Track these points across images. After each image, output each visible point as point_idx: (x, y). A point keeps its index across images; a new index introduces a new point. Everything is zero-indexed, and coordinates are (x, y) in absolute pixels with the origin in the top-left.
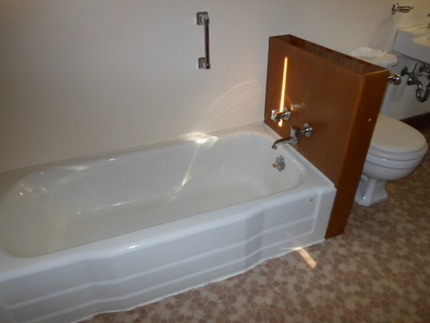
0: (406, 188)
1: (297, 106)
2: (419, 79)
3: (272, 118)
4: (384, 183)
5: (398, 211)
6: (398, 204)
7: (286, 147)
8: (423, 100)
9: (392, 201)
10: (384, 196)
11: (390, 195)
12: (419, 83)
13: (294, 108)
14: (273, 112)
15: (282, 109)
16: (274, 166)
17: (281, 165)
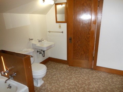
0: (47, 78)
1: (10, 68)
2: (41, 52)
3: (2, 74)
4: (42, 79)
5: (47, 84)
6: (46, 83)
7: (10, 81)
8: (44, 56)
9: (45, 82)
10: (43, 82)
11: (44, 81)
12: (42, 53)
13: (9, 69)
14: (2, 72)
15: (5, 70)
16: (8, 88)
17: (10, 87)
